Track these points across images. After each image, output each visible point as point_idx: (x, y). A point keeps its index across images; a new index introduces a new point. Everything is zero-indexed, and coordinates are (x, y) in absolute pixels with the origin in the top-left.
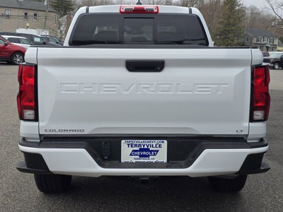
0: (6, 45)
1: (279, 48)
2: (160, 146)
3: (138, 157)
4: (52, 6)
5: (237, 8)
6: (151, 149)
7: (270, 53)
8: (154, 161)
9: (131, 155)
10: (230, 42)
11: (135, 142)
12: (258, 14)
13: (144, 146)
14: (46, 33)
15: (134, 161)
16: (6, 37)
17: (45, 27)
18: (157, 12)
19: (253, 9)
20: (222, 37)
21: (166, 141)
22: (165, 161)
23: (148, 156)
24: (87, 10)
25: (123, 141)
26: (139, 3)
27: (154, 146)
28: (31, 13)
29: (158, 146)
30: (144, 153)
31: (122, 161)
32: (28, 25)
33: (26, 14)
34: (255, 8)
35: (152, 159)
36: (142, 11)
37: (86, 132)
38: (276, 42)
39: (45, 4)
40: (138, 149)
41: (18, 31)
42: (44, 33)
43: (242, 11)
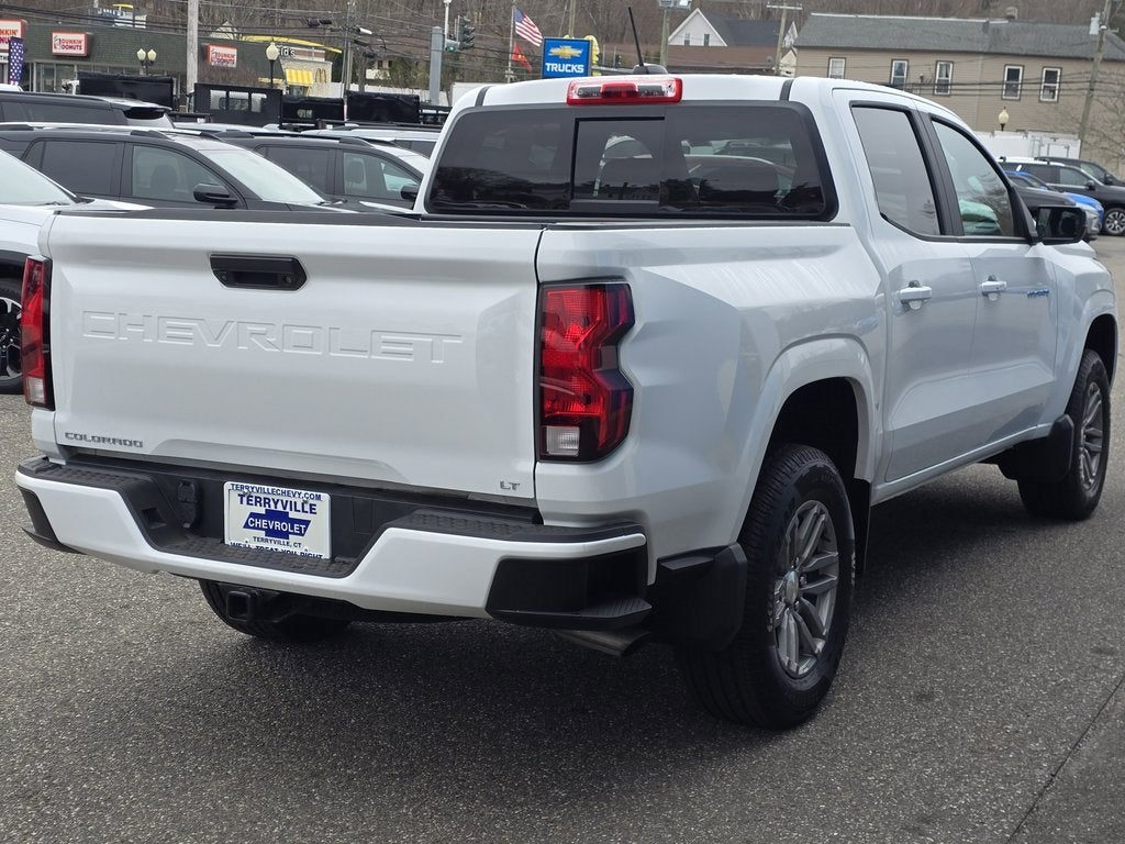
2: (312, 509)
3: (262, 534)
6: (292, 515)
8: (298, 551)
9: (246, 526)
11: (254, 488)
13: (276, 504)
15: (253, 545)
21: (325, 497)
22: (326, 554)
23: (285, 535)
25: (228, 485)
27: (299, 507)
28: (1033, 71)
29: (307, 508)
30: (278, 525)
31: (227, 542)
32: (1004, 116)
33: (1013, 74)
35: (296, 545)
37: (149, 449)
39: (1094, 29)
40: (262, 510)
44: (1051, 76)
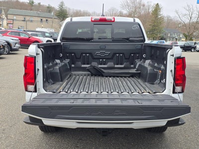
0: (29, 38)
1: (182, 39)
4: (56, 15)
5: (159, 16)
7: (178, 42)
10: (155, 36)
12: (171, 20)
14: (53, 30)
16: (30, 33)
17: (52, 27)
18: (114, 21)
19: (168, 17)
20: (151, 33)
24: (71, 19)
26: (103, 15)
28: (44, 19)
32: (42, 26)
33: (42, 20)
34: (170, 17)
36: (105, 20)
38: (181, 36)
39: (52, 14)
41: (37, 30)
42: (51, 31)
43: (162, 18)
44: (47, 20)
